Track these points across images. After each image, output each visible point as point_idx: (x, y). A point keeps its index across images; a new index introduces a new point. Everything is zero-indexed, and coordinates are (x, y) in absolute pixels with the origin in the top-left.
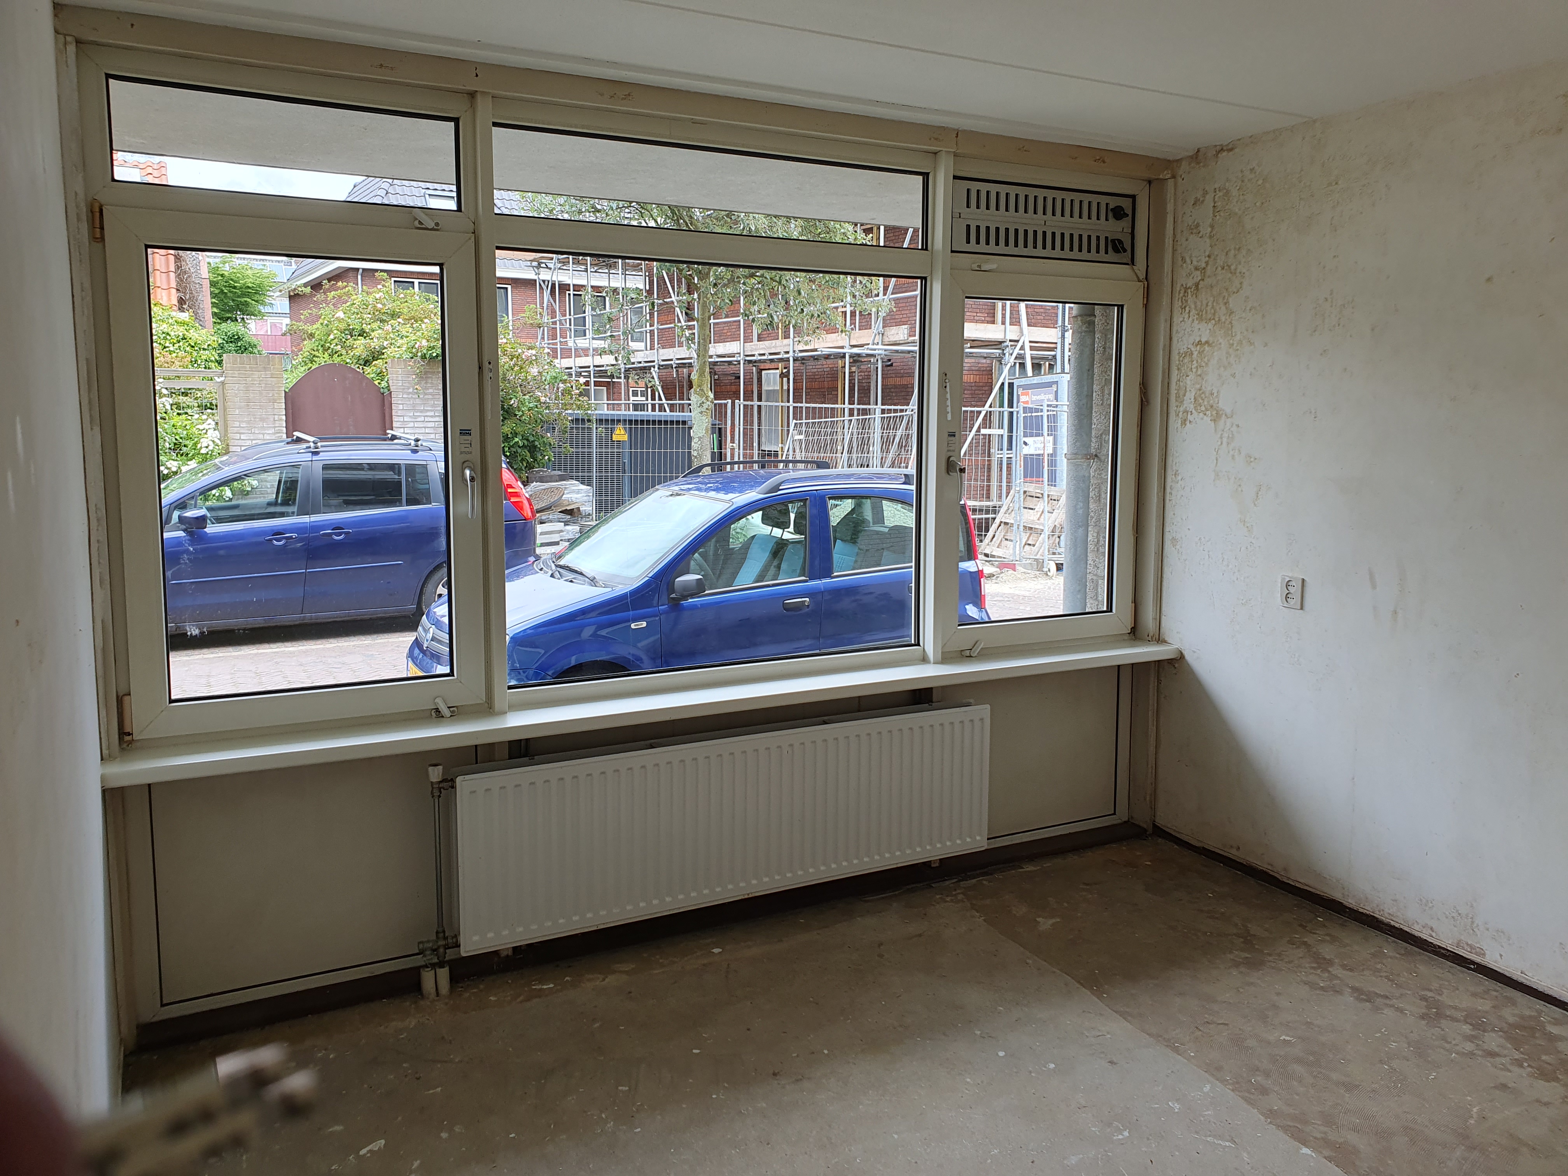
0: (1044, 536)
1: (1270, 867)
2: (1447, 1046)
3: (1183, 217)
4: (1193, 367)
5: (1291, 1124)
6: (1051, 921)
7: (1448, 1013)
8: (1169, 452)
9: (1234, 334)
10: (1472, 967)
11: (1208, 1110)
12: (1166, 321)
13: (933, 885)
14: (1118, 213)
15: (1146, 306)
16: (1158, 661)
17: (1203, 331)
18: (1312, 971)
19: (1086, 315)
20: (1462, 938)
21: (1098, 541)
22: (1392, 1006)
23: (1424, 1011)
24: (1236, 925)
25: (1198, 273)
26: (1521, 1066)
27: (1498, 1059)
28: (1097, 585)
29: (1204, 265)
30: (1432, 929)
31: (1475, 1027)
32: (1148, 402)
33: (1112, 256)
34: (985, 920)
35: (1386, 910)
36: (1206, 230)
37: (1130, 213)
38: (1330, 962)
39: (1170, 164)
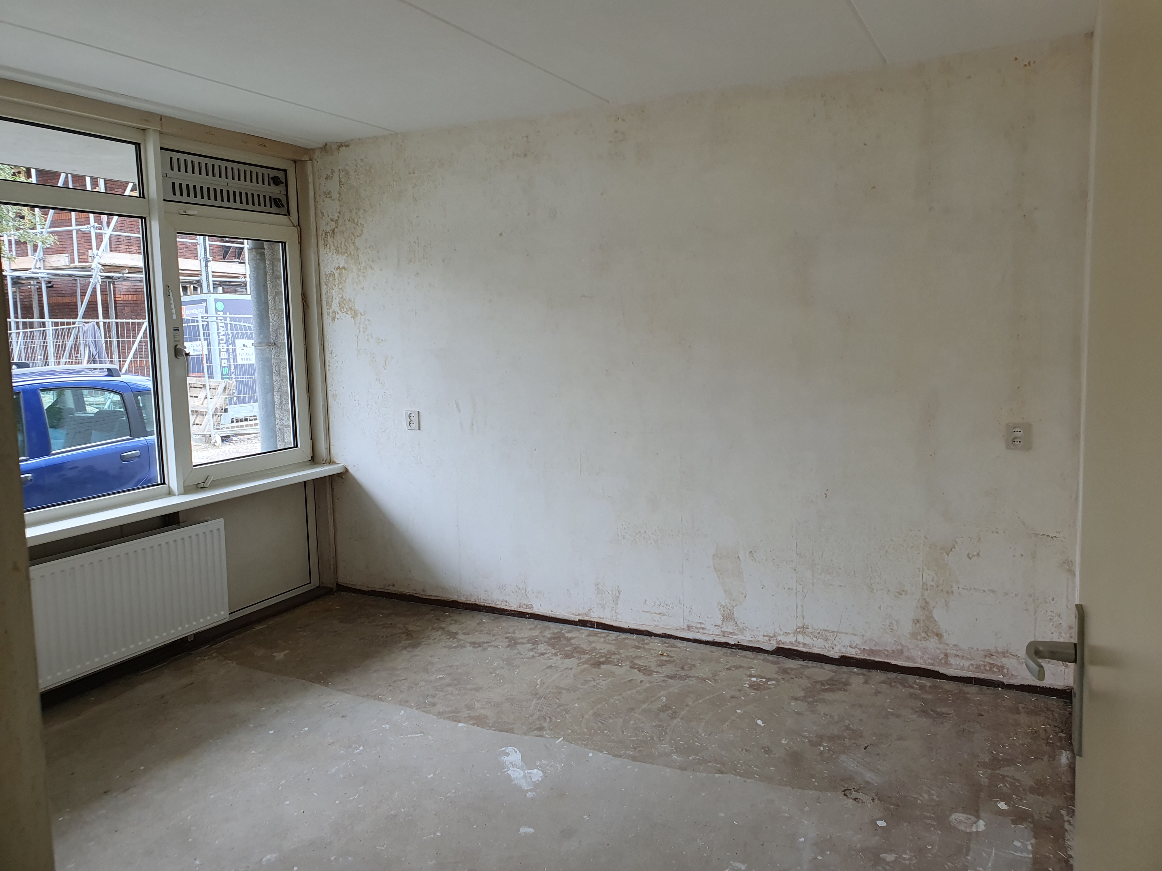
0: (209, 416)
1: (414, 592)
2: (522, 656)
3: (319, 187)
4: (336, 283)
5: (451, 715)
6: (282, 654)
7: (519, 641)
8: (325, 339)
9: (360, 263)
10: (528, 616)
11: (405, 723)
12: (315, 253)
13: (192, 653)
14: (276, 181)
15: (300, 243)
16: (331, 475)
17: (341, 260)
18: (448, 640)
19: (259, 248)
20: (522, 601)
21: (281, 401)
22: (492, 646)
23: (508, 644)
24: (400, 628)
25: (333, 223)
26: (557, 655)
27: (546, 656)
28: (283, 432)
29: (337, 218)
30: (506, 602)
31: (533, 644)
32: (307, 306)
33: (274, 209)
34: (236, 664)
35: (482, 598)
36: (335, 195)
37: (284, 181)
38: (457, 633)
39: (308, 151)
